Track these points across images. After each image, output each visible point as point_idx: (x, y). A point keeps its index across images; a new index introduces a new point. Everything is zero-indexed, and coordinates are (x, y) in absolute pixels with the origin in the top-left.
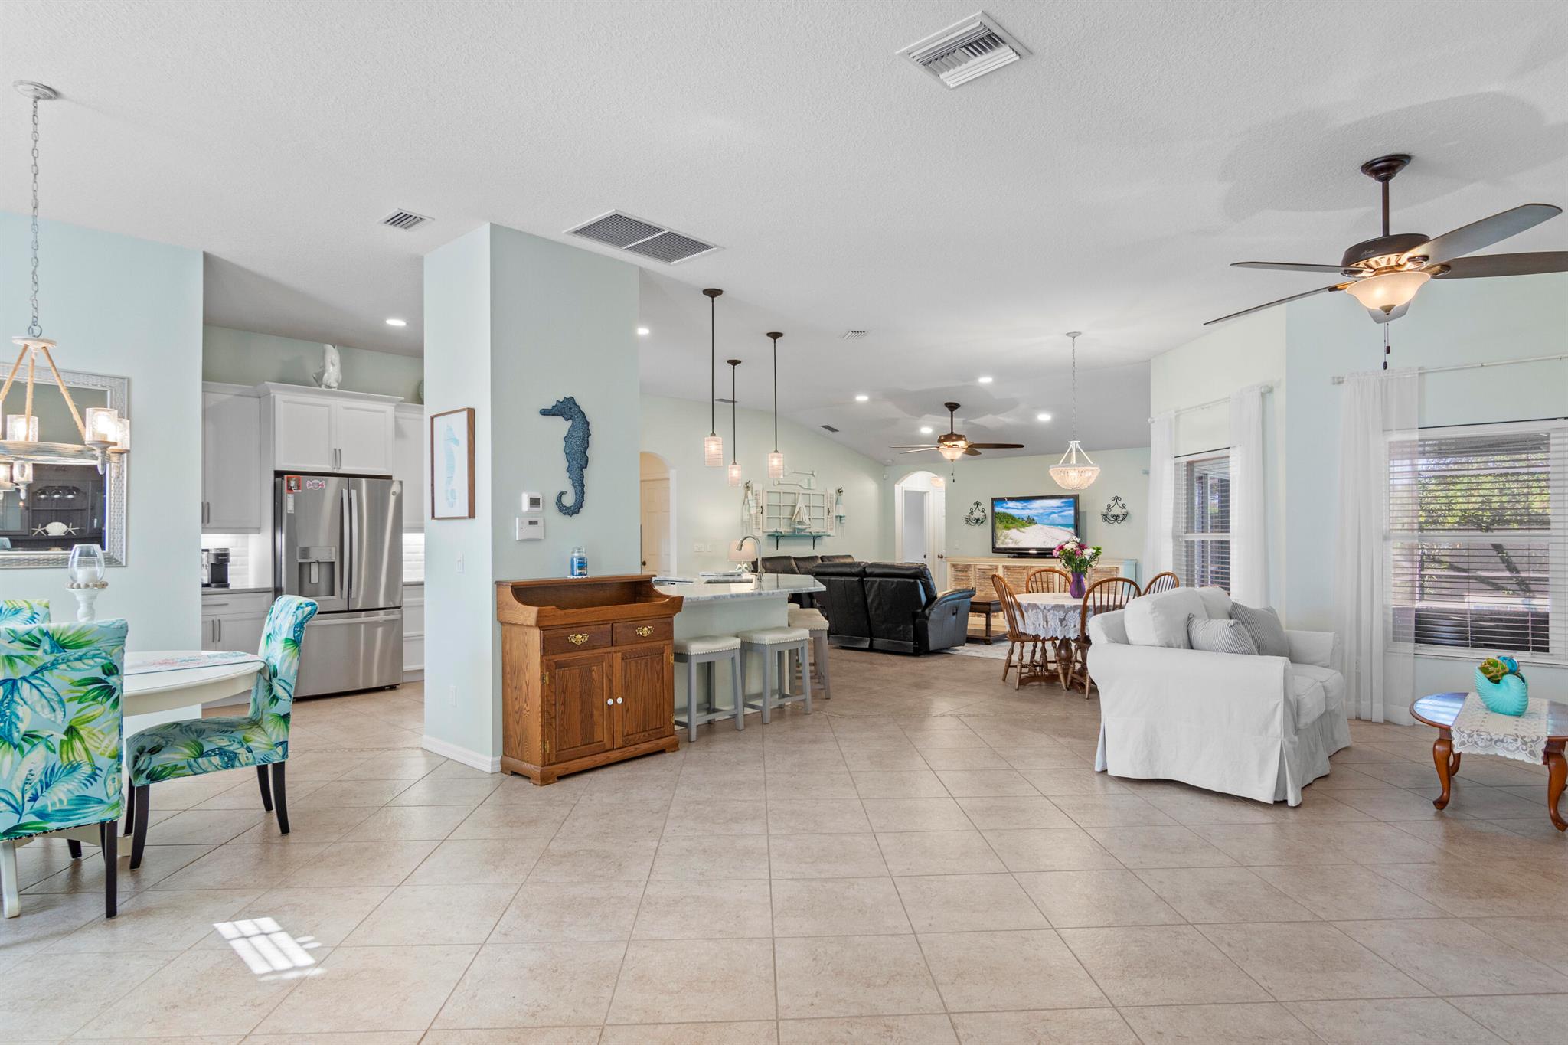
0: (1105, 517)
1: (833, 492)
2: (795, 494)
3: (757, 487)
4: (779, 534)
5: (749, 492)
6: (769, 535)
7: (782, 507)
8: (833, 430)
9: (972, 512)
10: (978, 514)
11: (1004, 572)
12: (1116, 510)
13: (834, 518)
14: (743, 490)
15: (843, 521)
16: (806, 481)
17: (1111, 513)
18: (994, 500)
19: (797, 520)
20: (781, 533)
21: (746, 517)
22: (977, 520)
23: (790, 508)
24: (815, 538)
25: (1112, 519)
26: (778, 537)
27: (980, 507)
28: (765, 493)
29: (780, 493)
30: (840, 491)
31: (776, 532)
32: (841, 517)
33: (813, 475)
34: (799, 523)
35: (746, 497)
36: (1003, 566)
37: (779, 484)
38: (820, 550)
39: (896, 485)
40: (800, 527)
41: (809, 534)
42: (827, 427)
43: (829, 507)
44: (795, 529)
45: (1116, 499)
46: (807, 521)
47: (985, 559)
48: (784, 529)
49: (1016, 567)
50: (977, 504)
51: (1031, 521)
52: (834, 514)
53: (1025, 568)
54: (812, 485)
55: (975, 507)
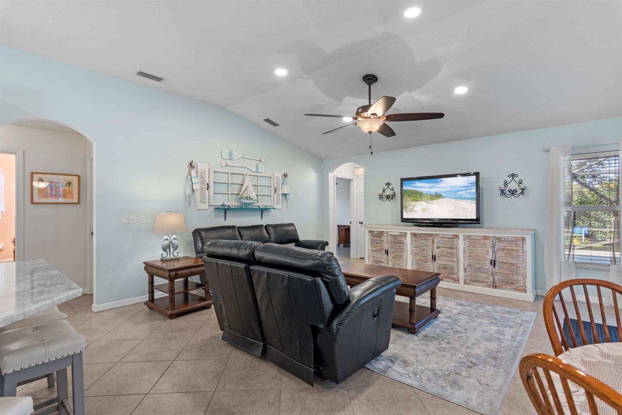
0: (503, 192)
1: (279, 175)
2: (244, 175)
3: (201, 167)
4: (226, 207)
5: (193, 172)
6: (215, 208)
7: (230, 184)
8: (275, 124)
9: (384, 191)
10: (388, 192)
11: (412, 238)
12: (513, 186)
13: (280, 195)
14: (186, 169)
15: (287, 198)
16: (254, 165)
17: (507, 189)
18: (402, 180)
19: (244, 195)
20: (229, 206)
21: (189, 192)
22: (388, 197)
23: (238, 186)
24: (263, 211)
25: (508, 193)
26: (225, 210)
27: (390, 187)
28: (212, 173)
29: (228, 173)
30: (285, 175)
31: (223, 205)
32: (286, 195)
33: (260, 161)
34: (247, 198)
35: (190, 174)
36: (411, 233)
37: (227, 165)
38: (267, 220)
39: (329, 173)
40: (247, 201)
41: (257, 207)
42: (268, 120)
43: (275, 187)
44: (242, 203)
45: (513, 176)
46: (255, 197)
47: (395, 227)
48: (232, 203)
49: (422, 234)
50: (388, 184)
51: (438, 196)
52: (281, 193)
53: (430, 235)
54: (260, 168)
55: (386, 187)
